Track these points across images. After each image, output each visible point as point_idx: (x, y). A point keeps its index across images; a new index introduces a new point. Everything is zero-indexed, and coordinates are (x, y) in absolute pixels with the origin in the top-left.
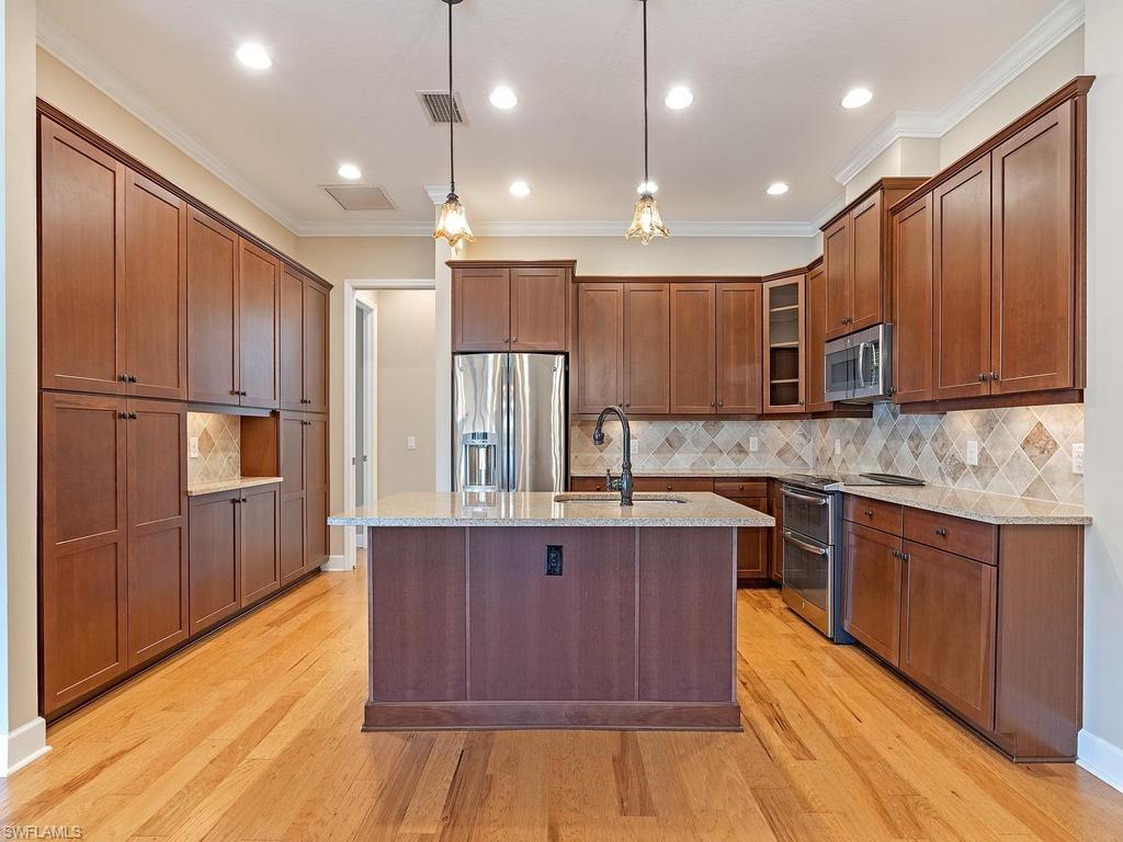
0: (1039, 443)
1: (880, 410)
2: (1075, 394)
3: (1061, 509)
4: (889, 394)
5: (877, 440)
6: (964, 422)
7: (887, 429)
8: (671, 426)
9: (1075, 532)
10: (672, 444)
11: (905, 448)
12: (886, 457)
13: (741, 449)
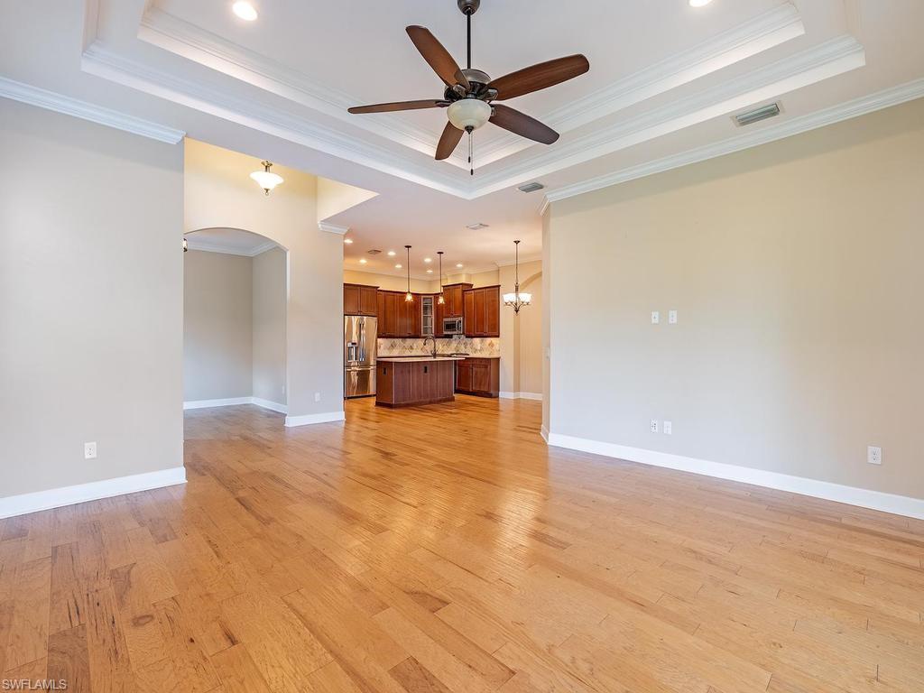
0: (491, 345)
1: (455, 337)
2: (498, 336)
3: (495, 356)
4: (463, 333)
5: (454, 344)
6: (477, 341)
7: (457, 342)
8: (393, 340)
9: (498, 359)
10: (393, 346)
11: (463, 346)
12: (457, 349)
13: (411, 348)
